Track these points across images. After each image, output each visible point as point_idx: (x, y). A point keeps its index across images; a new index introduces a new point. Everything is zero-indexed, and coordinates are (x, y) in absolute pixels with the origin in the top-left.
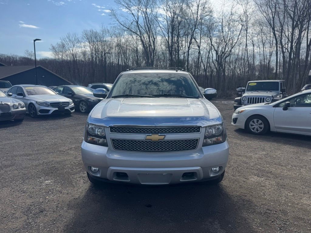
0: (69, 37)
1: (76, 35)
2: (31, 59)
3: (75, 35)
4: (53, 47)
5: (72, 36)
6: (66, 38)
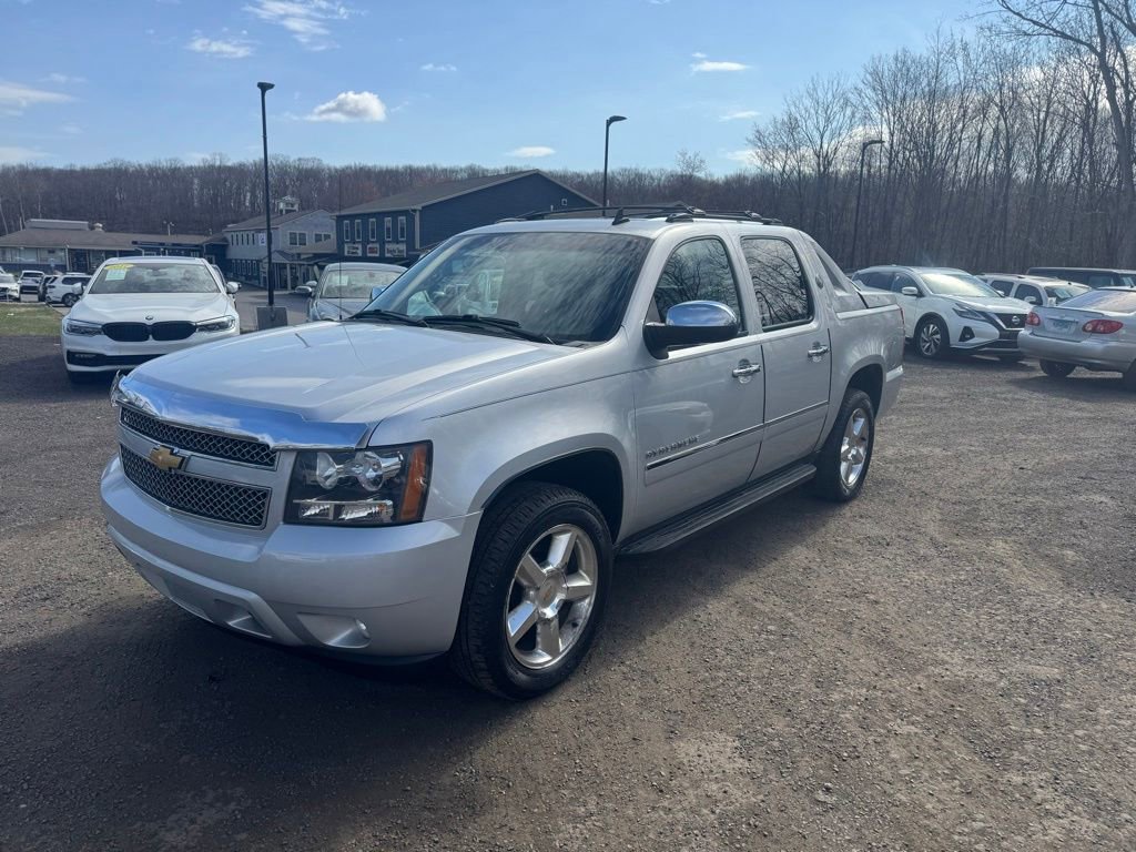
0: (815, 89)
1: (842, 82)
2: (691, 176)
3: (836, 82)
4: (758, 131)
5: (826, 83)
6: (805, 94)
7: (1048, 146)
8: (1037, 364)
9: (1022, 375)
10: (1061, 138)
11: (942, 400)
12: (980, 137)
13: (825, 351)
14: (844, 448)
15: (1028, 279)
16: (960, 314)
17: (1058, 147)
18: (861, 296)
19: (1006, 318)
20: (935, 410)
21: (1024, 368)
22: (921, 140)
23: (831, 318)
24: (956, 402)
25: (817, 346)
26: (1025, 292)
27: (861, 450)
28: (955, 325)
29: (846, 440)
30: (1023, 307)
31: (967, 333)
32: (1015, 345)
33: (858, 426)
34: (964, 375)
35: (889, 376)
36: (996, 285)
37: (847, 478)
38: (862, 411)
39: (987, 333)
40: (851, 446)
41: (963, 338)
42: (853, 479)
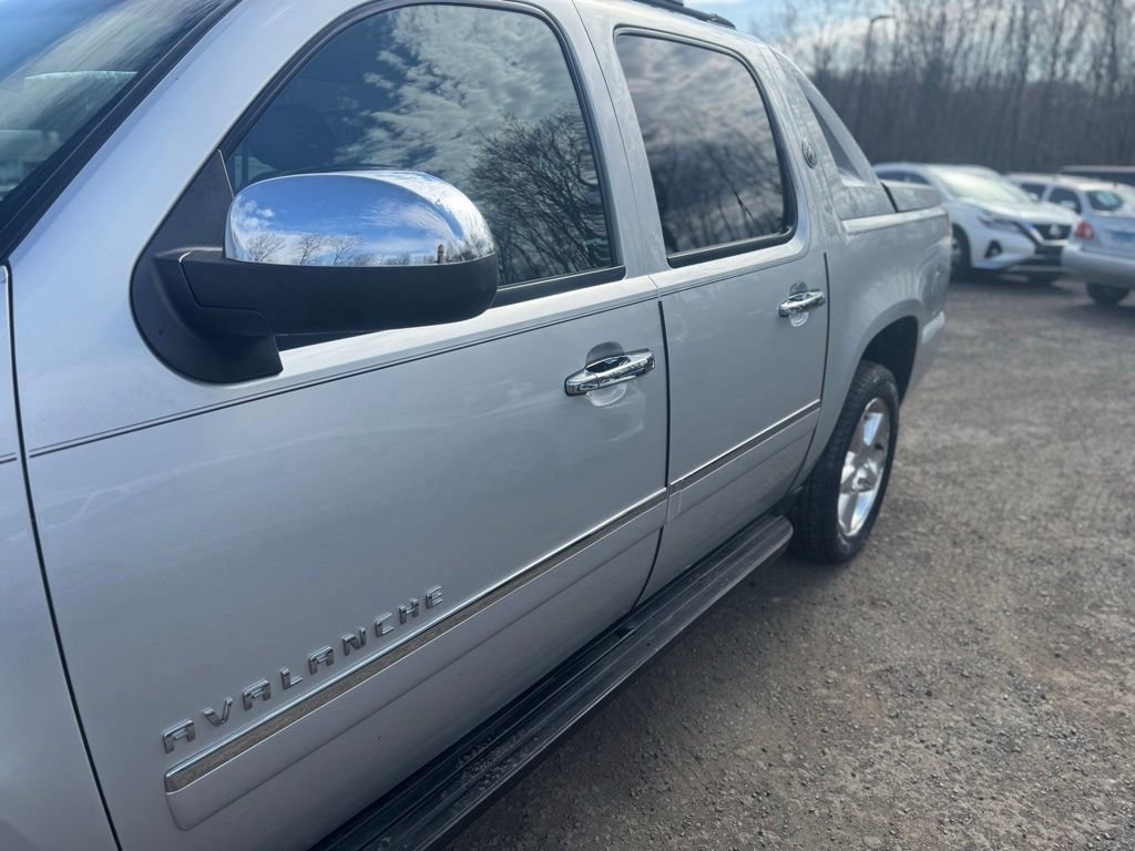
7: (1066, 39)
8: (1081, 286)
9: (1062, 302)
10: (1081, 28)
11: (972, 340)
12: (993, 28)
13: (816, 303)
14: (847, 470)
15: (1065, 182)
16: (987, 224)
17: (1076, 40)
18: (886, 189)
19: (1044, 229)
20: (963, 357)
21: (1060, 292)
22: (928, 33)
23: (832, 230)
24: (991, 345)
25: (799, 290)
26: (1060, 196)
27: (873, 466)
28: (979, 239)
29: (850, 456)
30: (1062, 215)
31: (995, 247)
32: (1057, 263)
33: (871, 427)
34: (992, 302)
35: (927, 331)
36: (1028, 188)
37: (848, 521)
38: (881, 403)
39: (1018, 248)
40: (858, 464)
41: (989, 254)
42: (858, 520)
